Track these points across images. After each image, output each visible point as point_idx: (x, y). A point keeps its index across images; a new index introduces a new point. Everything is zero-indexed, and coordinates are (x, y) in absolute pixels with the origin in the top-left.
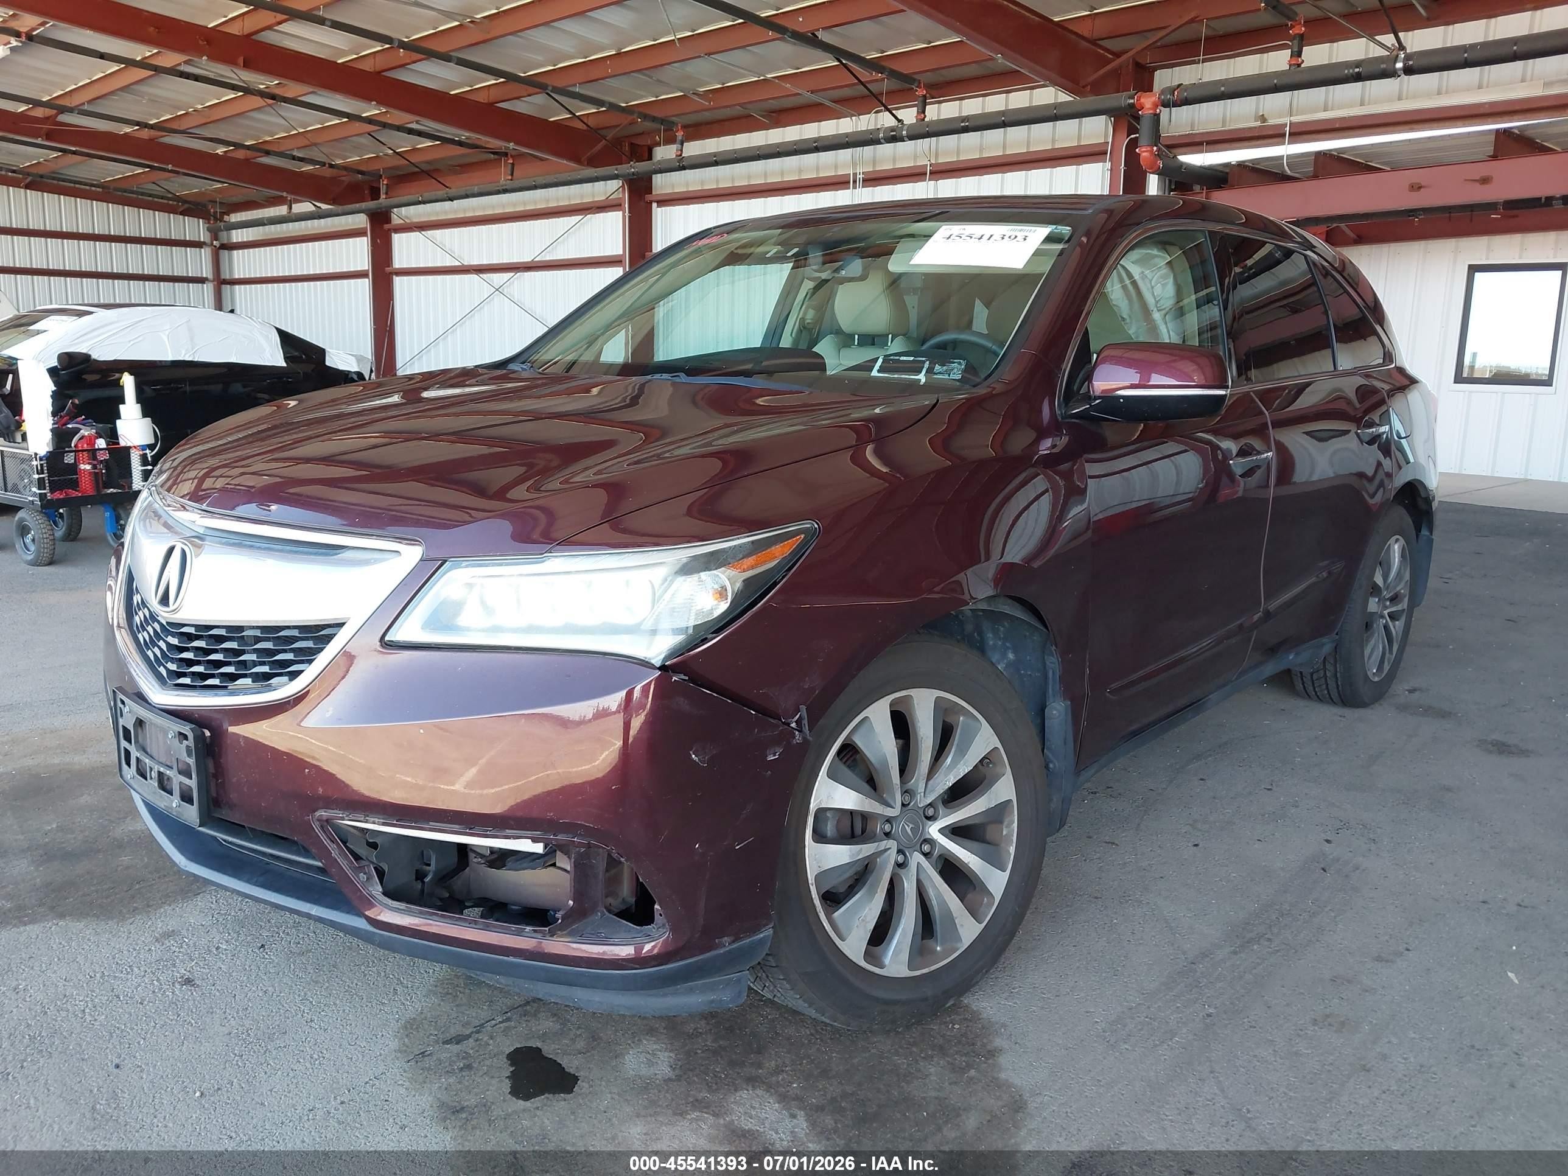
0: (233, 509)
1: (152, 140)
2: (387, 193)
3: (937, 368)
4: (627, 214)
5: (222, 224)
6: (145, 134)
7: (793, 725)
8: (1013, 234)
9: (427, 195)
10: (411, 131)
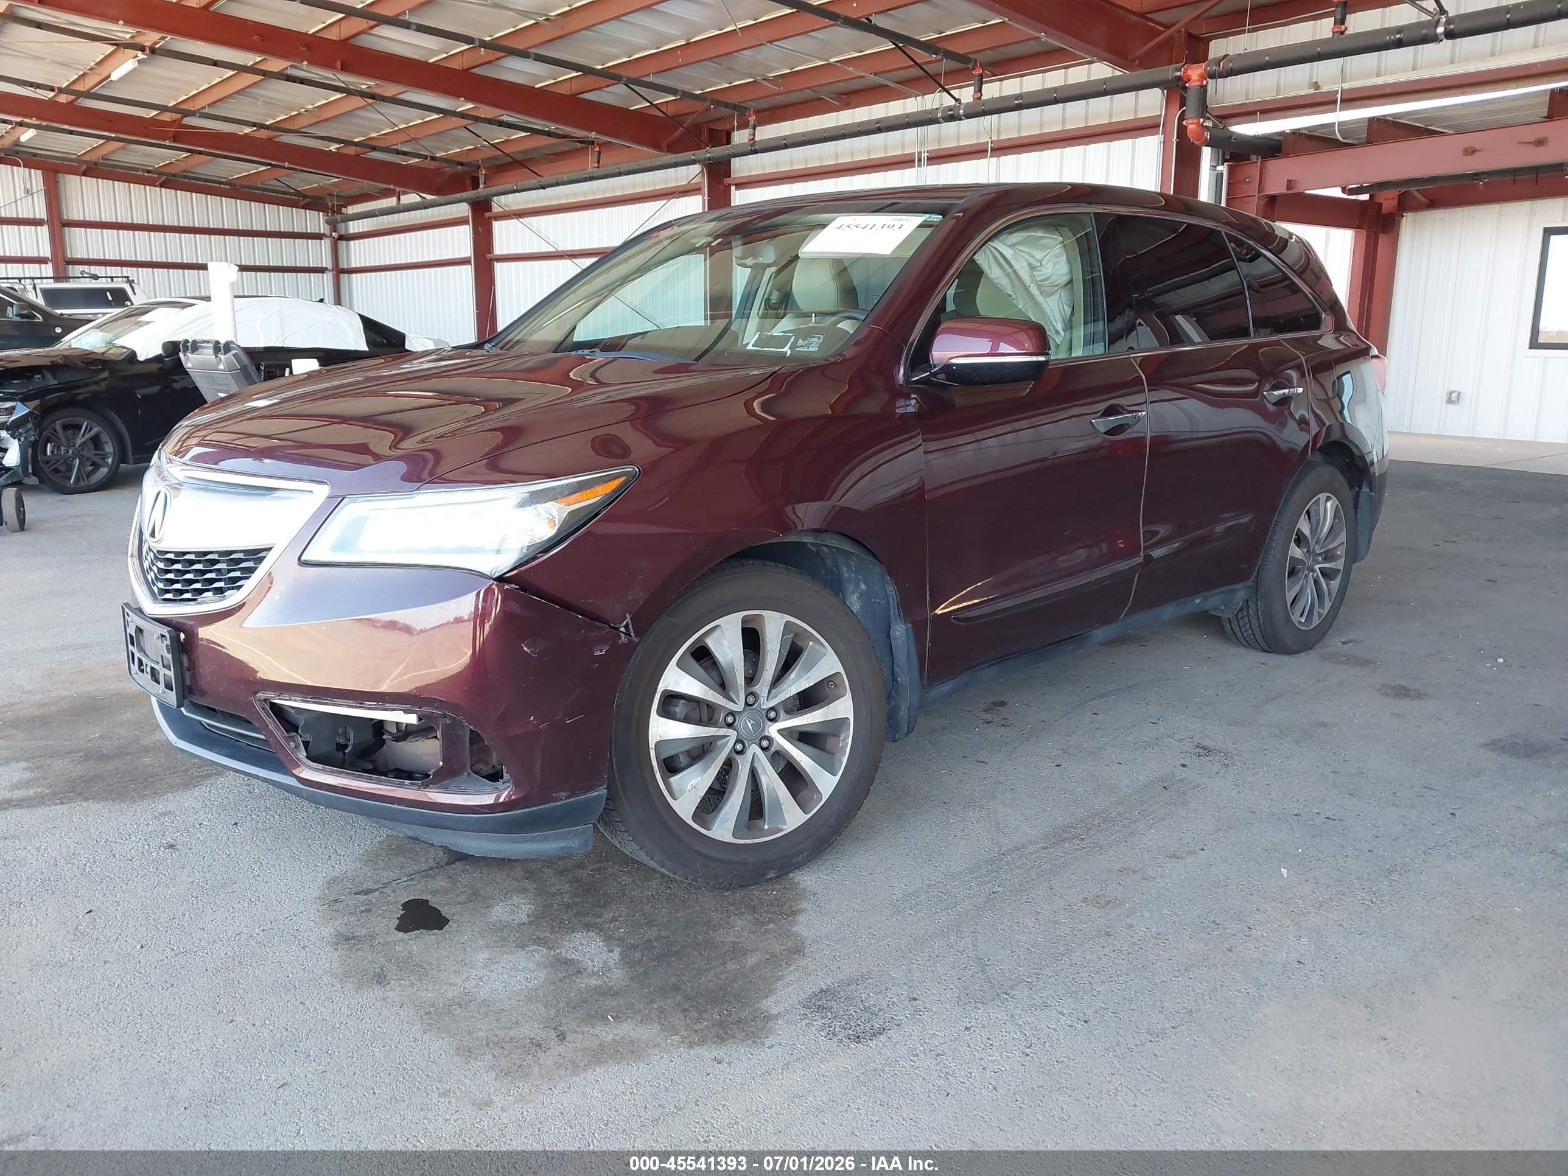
0: (216, 463)
1: (270, 139)
2: (485, 183)
3: (800, 341)
4: (706, 198)
5: (339, 217)
6: (263, 134)
7: (622, 629)
8: (892, 223)
9: (521, 184)
10: (501, 124)
